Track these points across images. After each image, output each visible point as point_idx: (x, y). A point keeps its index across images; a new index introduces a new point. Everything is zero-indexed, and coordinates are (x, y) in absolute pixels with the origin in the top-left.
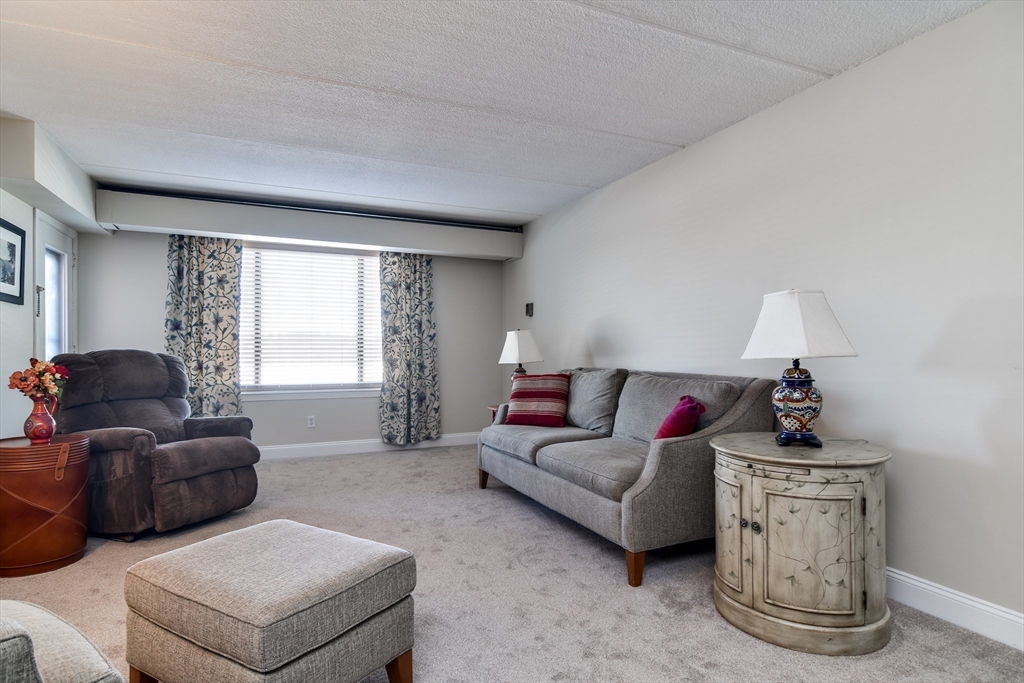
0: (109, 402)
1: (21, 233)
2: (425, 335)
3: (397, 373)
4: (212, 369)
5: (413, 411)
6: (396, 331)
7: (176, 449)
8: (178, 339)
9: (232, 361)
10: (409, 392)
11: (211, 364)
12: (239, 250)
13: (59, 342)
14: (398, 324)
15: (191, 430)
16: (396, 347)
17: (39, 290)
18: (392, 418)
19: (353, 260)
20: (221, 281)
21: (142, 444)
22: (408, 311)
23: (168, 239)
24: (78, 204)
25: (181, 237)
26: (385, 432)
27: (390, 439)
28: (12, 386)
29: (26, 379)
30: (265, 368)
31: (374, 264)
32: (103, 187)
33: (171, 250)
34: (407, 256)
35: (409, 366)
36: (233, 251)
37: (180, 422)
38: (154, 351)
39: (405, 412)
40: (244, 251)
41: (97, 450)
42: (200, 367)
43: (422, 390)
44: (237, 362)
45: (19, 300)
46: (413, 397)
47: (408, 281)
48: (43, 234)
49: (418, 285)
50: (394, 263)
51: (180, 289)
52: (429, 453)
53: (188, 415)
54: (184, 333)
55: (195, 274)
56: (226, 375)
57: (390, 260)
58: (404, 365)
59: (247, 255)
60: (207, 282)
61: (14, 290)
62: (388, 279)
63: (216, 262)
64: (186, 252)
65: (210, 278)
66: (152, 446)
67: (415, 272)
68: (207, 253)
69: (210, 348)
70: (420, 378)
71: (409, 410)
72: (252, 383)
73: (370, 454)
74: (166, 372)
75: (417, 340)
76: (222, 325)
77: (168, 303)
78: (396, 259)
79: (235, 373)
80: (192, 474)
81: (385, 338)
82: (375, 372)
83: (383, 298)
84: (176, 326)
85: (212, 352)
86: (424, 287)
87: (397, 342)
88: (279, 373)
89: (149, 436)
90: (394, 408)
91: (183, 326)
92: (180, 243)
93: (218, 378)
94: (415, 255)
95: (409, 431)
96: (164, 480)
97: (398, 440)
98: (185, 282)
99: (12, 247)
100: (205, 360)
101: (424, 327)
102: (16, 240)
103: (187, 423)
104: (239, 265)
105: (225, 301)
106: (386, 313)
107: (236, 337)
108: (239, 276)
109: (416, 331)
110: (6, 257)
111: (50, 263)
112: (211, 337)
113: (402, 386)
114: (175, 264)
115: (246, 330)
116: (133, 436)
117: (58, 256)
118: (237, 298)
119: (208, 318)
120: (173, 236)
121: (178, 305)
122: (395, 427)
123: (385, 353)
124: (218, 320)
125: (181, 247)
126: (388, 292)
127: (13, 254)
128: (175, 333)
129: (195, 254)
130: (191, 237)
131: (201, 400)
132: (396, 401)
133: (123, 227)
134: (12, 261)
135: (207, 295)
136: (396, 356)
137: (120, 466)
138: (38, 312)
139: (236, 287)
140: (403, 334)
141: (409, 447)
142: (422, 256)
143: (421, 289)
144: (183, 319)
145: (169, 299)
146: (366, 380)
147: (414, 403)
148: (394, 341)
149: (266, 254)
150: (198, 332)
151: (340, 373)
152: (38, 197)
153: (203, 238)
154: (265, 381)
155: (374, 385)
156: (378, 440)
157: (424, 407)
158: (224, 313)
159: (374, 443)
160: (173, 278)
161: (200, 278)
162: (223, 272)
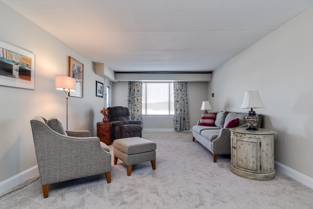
0: (116, 116)
1: (103, 84)
2: (185, 102)
3: (178, 112)
4: (136, 111)
5: (182, 122)
6: (178, 102)
7: (126, 126)
8: (130, 104)
9: (140, 109)
10: (181, 117)
11: (136, 109)
12: (142, 83)
13: (109, 105)
14: (178, 100)
15: (130, 123)
16: (178, 106)
17: (106, 94)
18: (177, 124)
19: (168, 84)
20: (138, 91)
21: (121, 124)
22: (181, 96)
23: (128, 82)
24: (111, 77)
25: (131, 82)
26: (175, 127)
27: (176, 129)
28: (101, 113)
29: (103, 111)
30: (148, 110)
31: (172, 85)
32: (116, 73)
33: (129, 85)
34: (180, 82)
35: (181, 110)
36: (141, 83)
37: (128, 121)
38: (124, 107)
39: (180, 122)
40: (143, 84)
41: (114, 125)
42: (134, 110)
43: (184, 117)
44: (142, 109)
45: (102, 97)
46: (182, 118)
47: (181, 88)
48: (106, 84)
49: (183, 90)
50: (177, 84)
51: (130, 93)
52: (185, 133)
53: (130, 120)
54: (131, 103)
55: (133, 89)
56: (139, 112)
57: (176, 83)
58: (179, 110)
59: (144, 85)
60: (135, 91)
61: (101, 95)
62: (176, 88)
63: (137, 87)
64: (131, 85)
65: (136, 90)
66: (122, 125)
67: (183, 86)
68: (135, 85)
69: (136, 106)
70: (184, 114)
71: (181, 122)
72: (145, 114)
73: (171, 132)
74: (126, 111)
75: (183, 104)
76: (139, 101)
77: (128, 96)
78: (177, 83)
79: (141, 112)
80: (129, 131)
81: (175, 103)
82: (173, 113)
83: (174, 93)
84: (130, 101)
85: (136, 107)
86: (185, 90)
87: (178, 104)
88: (151, 112)
89: (122, 123)
90: (177, 121)
91: (131, 101)
92: (130, 83)
93: (138, 113)
94: (182, 82)
95: (181, 127)
96: (124, 132)
97: (178, 129)
98: (131, 92)
99: (101, 87)
100: (135, 109)
101: (185, 100)
102: (102, 85)
103: (130, 122)
104: (142, 87)
105: (139, 95)
106: (175, 97)
107: (141, 103)
108: (142, 89)
109: (183, 101)
110: (100, 89)
111: (107, 89)
112: (136, 103)
113: (179, 116)
114: (129, 88)
115: (143, 102)
116: (119, 123)
117: (109, 87)
118: (141, 95)
119: (136, 99)
120: (129, 82)
121: (130, 97)
122: (177, 126)
123: (175, 107)
124: (138, 100)
125: (130, 84)
126: (176, 92)
127: (101, 88)
128: (129, 103)
129: (133, 85)
130: (132, 82)
131: (134, 117)
132: (178, 119)
133: (120, 81)
134: (101, 90)
135: (135, 94)
136: (178, 108)
137: (117, 128)
138: (106, 99)
139: (141, 92)
140: (179, 102)
141: (181, 131)
142: (184, 82)
143: (184, 90)
144: (131, 100)
145: (128, 95)
146: (171, 114)
147: (182, 120)
148: (177, 104)
149: (148, 84)
150: (134, 102)
151: (166, 113)
152: (105, 77)
153: (135, 82)
154: (148, 114)
155: (172, 115)
156: (173, 129)
157: (185, 121)
158: (139, 98)
159: (172, 130)
160: (129, 91)
161: (134, 90)
162: (139, 89)
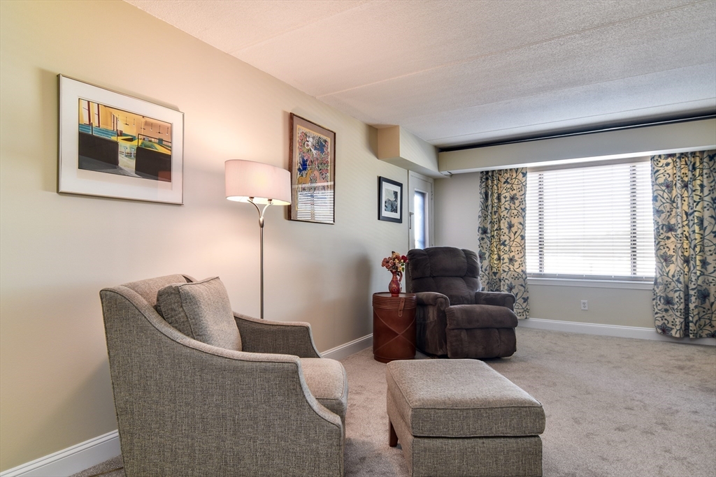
0: (434, 277)
1: (400, 185)
2: (707, 231)
3: (672, 268)
4: (506, 260)
5: (692, 306)
6: (671, 228)
7: (460, 309)
8: (486, 240)
9: (521, 255)
10: (687, 287)
11: (506, 257)
12: (524, 175)
14: (673, 221)
15: (478, 299)
16: (672, 243)
17: (411, 214)
18: (666, 311)
19: (627, 167)
20: (513, 198)
21: (441, 303)
22: (686, 208)
23: (480, 175)
24: (427, 163)
25: (487, 172)
26: (659, 323)
27: (664, 330)
28: (383, 265)
29: (388, 262)
30: (547, 258)
31: (645, 169)
32: (442, 150)
33: (482, 182)
34: (683, 155)
35: (687, 261)
36: (521, 175)
37: (473, 293)
38: (460, 249)
39: (682, 306)
40: (529, 175)
41: (421, 304)
42: (499, 259)
43: (705, 286)
44: (524, 255)
45: (400, 221)
46: (692, 292)
47: (686, 179)
48: (413, 184)
49: (698, 182)
50: (668, 164)
51: (487, 207)
52: (710, 350)
53: (479, 290)
54: (489, 235)
55: (496, 195)
56: (516, 265)
57: (663, 162)
58: (680, 262)
59: (532, 178)
60: (503, 200)
61: (397, 216)
62: (661, 180)
63: (509, 186)
64: (490, 182)
65: (505, 197)
66: (447, 306)
67: (694, 168)
68: (503, 180)
69: (505, 245)
70: (702, 274)
71: (687, 306)
72: (537, 271)
73: (642, 340)
74: (465, 260)
75: (697, 236)
76: (514, 229)
77: (480, 217)
78: (669, 160)
79: (523, 263)
80: (469, 326)
81: (658, 234)
82: (648, 267)
83: (655, 199)
84: (484, 231)
85: (507, 248)
86: (705, 183)
87: (673, 239)
88: (557, 265)
89: (445, 299)
90: (669, 301)
91: (489, 231)
92: (487, 176)
93: (511, 266)
94: (693, 154)
95: (687, 326)
96: (452, 327)
97: (673, 332)
98: (490, 202)
99: (396, 193)
100: (502, 254)
101: (706, 224)
102: (397, 189)
103: (478, 295)
104: (525, 186)
105: (515, 212)
106: (658, 212)
107: (523, 238)
108: (525, 194)
109: (697, 228)
110: (393, 199)
111: (417, 199)
112: (506, 238)
113: (678, 281)
114: (483, 191)
115: (531, 232)
116: (436, 298)
117: (423, 195)
118: (524, 210)
119: (504, 225)
120: (482, 172)
121: (485, 217)
122: (670, 319)
123: (658, 250)
124: (510, 226)
125: (487, 179)
126: (661, 193)
127: (396, 197)
128: (484, 236)
129: (495, 182)
130: (493, 171)
131: (500, 280)
132: (671, 295)
133: (454, 172)
134: (396, 201)
135: (503, 209)
136: (671, 252)
137: (432, 314)
138: (410, 227)
139: (523, 201)
140: (679, 231)
141: (686, 340)
142: (702, 152)
143: (702, 186)
144: (489, 226)
145: (480, 214)
146: (639, 274)
147: (693, 299)
148: (668, 238)
149: (547, 175)
150: (499, 235)
151: (619, 267)
152: (407, 165)
153: (501, 170)
154: (548, 270)
155: (647, 279)
156: (653, 330)
157: (707, 305)
158: (515, 221)
159: (649, 332)
160: (482, 200)
161: (499, 198)
162: (515, 192)
